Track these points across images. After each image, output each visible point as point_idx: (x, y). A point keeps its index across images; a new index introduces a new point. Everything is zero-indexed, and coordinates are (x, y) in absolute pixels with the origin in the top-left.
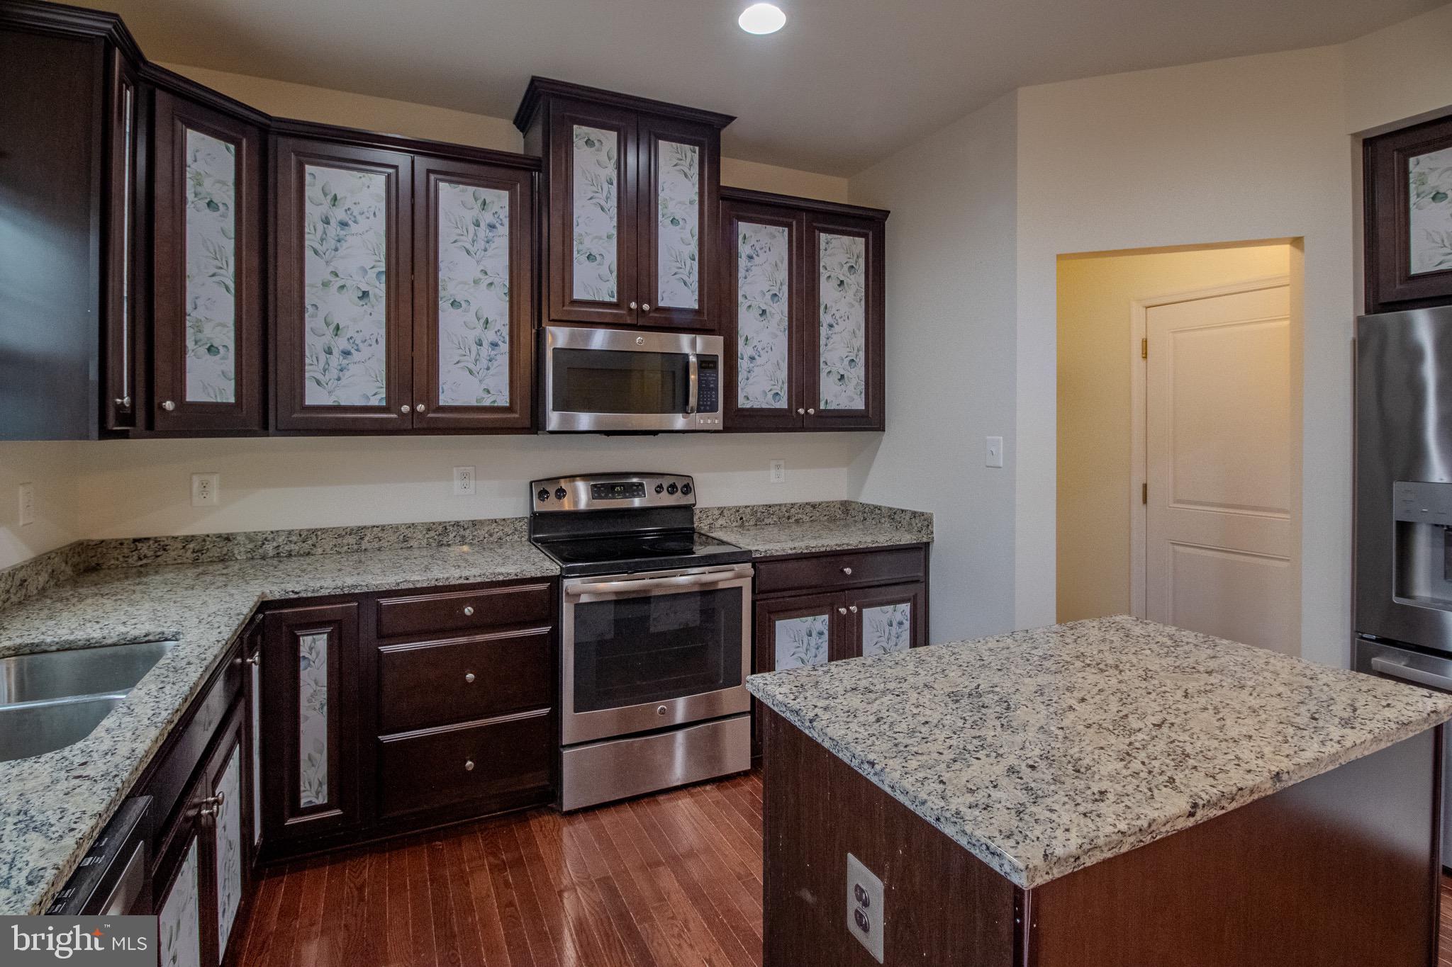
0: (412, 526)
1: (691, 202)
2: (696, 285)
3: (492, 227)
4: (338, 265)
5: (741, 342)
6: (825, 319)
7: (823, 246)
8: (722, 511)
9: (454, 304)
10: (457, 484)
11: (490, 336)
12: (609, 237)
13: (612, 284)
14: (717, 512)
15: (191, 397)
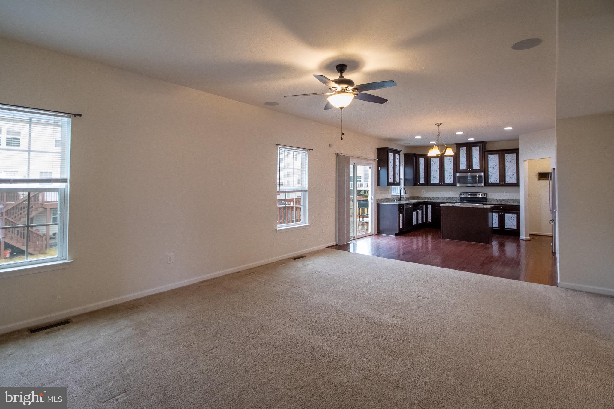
0: (444, 197)
1: (478, 154)
2: (479, 166)
3: (451, 161)
4: (434, 168)
5: (489, 173)
6: (507, 168)
7: (506, 156)
8: (493, 199)
9: (446, 171)
10: (451, 193)
11: (451, 174)
12: (465, 161)
13: (466, 167)
14: (492, 200)
15: (420, 182)
